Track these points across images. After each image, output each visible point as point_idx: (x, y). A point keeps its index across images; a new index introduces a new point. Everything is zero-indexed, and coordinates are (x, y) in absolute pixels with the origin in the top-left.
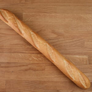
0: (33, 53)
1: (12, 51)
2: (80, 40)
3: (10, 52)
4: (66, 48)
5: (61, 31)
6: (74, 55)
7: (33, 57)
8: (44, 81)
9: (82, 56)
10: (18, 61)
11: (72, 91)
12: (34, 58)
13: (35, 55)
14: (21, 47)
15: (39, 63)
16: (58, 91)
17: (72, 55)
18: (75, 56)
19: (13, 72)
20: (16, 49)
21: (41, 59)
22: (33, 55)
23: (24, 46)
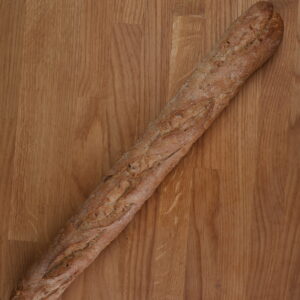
0: (156, 209)
1: (144, 284)
2: (116, 40)
3: (148, 291)
4: (142, 91)
5: (80, 105)
6: (168, 63)
7: (171, 209)
8: (257, 173)
9: (174, 36)
10: (181, 263)
11: (294, 79)
12: (174, 209)
13: (161, 205)
14: (131, 251)
15: (193, 191)
16: (292, 128)
17: (167, 71)
18: (173, 61)
19: (218, 286)
20: (138, 268)
21: (178, 184)
22: (160, 210)
23: (130, 242)
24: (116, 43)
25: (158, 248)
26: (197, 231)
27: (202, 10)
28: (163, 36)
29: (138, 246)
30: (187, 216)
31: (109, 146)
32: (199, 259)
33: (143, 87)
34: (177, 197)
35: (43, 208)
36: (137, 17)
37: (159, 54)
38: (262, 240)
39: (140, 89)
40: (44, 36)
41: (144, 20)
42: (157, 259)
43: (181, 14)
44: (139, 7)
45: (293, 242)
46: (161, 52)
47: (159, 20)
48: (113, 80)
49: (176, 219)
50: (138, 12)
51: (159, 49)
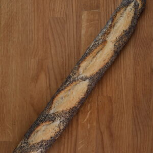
24: (51, 28)
25: (79, 142)
26: (101, 132)
27: (98, 7)
28: (77, 23)
29: (68, 142)
30: (95, 124)
31: (50, 85)
32: (103, 148)
33: (67, 52)
34: (89, 113)
35: (15, 122)
37: (75, 33)
38: (139, 136)
39: (65, 53)
40: (11, 26)
41: (66, 14)
42: (79, 149)
44: (63, 7)
46: (77, 32)
47: (74, 14)
48: (51, 49)
49: (89, 125)
50: (62, 10)
51: (75, 30)
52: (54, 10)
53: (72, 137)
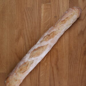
24: (25, 13)
25: (41, 73)
26: (52, 67)
27: (50, 2)
29: (35, 72)
30: (49, 63)
31: (25, 43)
32: (53, 75)
33: (34, 25)
35: (7, 63)
36: (31, 5)
37: (38, 16)
40: (4, 13)
41: (33, 6)
42: (41, 76)
43: (44, 3)
44: (31, 2)
45: (81, 69)
46: (39, 15)
47: (37, 5)
48: (25, 24)
49: (46, 64)
51: (38, 14)
52: (26, 4)
53: (37, 70)
